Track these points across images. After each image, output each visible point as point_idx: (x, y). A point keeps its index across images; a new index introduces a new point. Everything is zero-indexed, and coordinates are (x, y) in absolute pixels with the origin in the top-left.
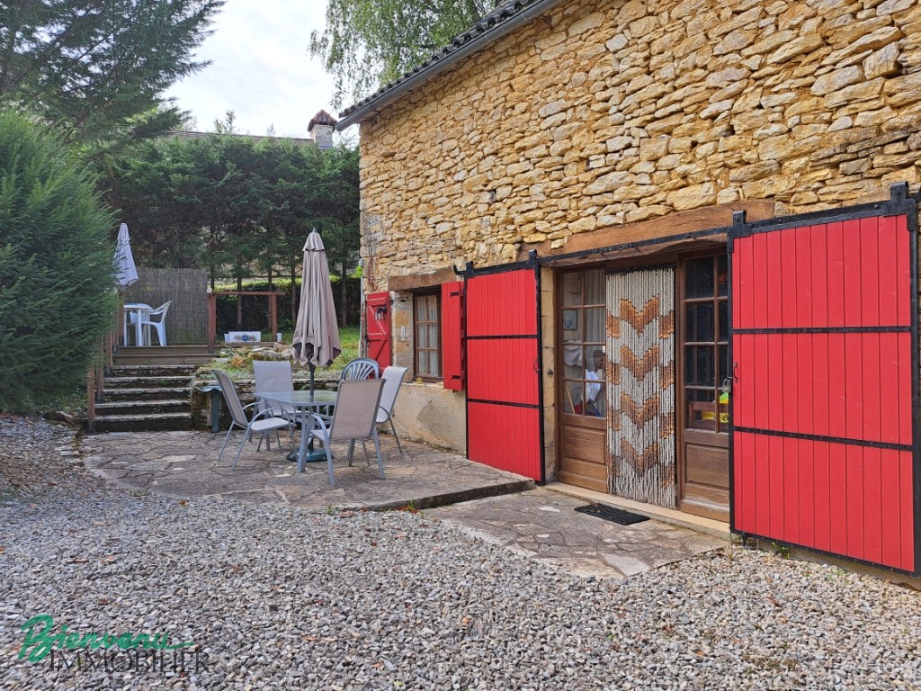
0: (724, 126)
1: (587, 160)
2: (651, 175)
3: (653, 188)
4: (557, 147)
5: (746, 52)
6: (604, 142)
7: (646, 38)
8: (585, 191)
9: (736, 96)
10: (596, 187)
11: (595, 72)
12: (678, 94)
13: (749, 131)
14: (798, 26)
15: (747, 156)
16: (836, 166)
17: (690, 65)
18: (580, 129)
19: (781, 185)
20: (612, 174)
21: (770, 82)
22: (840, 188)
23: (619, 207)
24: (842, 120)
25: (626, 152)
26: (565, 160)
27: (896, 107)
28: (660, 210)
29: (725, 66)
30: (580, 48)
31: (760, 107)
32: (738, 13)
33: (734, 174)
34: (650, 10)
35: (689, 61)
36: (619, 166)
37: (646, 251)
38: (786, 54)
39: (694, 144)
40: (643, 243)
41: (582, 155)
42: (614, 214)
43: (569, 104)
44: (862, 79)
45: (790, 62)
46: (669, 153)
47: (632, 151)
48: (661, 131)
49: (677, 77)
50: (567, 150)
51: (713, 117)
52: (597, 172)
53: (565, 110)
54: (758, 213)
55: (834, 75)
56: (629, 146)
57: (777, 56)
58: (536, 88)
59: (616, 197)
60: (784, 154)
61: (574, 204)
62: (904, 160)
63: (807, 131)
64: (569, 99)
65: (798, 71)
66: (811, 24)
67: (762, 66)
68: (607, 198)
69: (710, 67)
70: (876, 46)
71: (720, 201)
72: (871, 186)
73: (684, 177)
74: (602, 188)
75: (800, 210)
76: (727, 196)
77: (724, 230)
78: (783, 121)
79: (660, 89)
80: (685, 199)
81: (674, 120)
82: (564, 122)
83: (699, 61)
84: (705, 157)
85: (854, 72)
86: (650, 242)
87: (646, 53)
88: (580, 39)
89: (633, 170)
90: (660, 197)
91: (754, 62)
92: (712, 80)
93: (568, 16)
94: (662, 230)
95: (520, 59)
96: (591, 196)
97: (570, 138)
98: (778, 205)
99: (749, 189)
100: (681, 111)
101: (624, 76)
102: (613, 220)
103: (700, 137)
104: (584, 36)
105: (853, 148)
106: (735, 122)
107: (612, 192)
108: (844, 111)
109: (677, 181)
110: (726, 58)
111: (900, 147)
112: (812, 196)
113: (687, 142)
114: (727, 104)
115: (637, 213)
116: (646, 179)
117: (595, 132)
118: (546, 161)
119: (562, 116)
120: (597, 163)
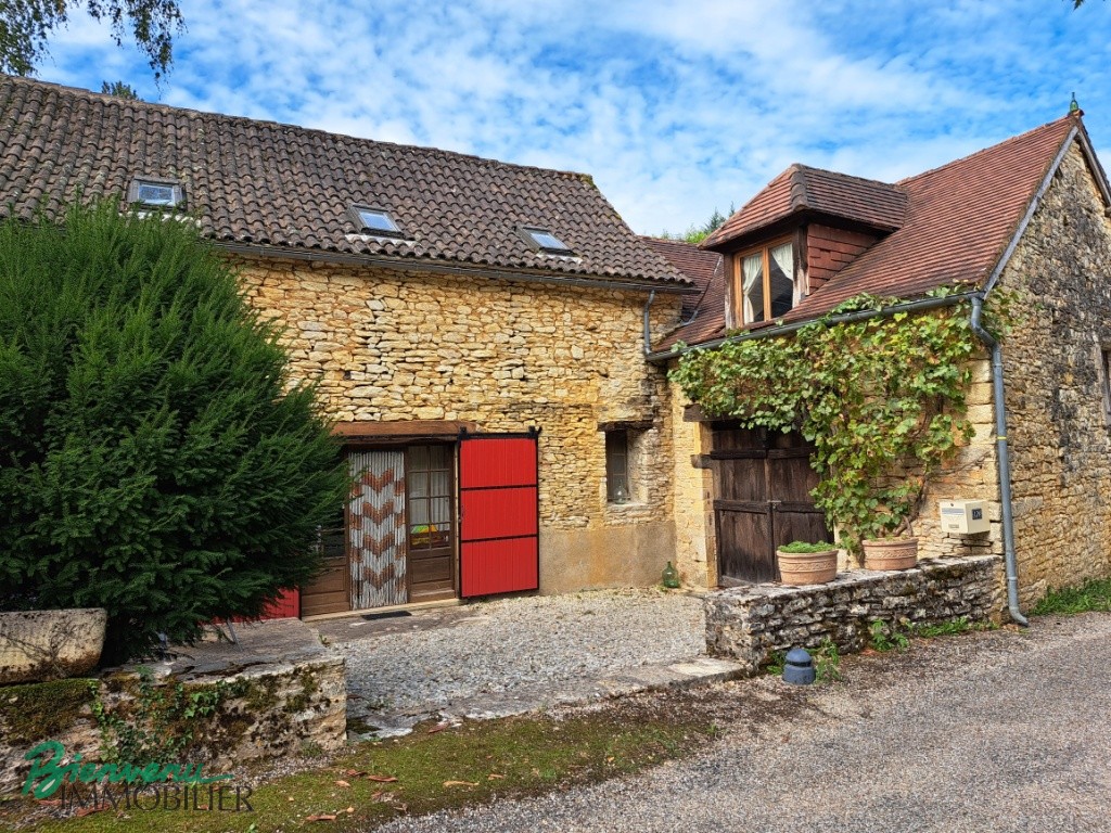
0: (449, 380)
1: (348, 373)
2: (402, 395)
3: (404, 403)
4: (316, 355)
5: (462, 345)
6: (364, 364)
7: (399, 312)
8: (346, 393)
9: (455, 365)
10: (355, 392)
11: (354, 316)
12: (420, 353)
13: (462, 386)
14: (485, 344)
15: (463, 398)
16: (505, 413)
17: (428, 339)
18: (341, 349)
19: (480, 417)
20: (371, 387)
21: (473, 364)
22: (509, 424)
23: (376, 410)
24: (504, 393)
25: (383, 376)
26: (325, 367)
27: (523, 393)
28: (409, 417)
29: (449, 348)
30: (343, 295)
31: (468, 375)
32: (455, 323)
33: (454, 406)
34: (401, 296)
35: (429, 337)
36: (376, 383)
37: (396, 441)
38: (482, 355)
39: (431, 384)
40: (396, 436)
41: (343, 367)
42: (372, 414)
43: (332, 329)
44: (511, 378)
45: (483, 359)
46: (413, 384)
47: (388, 377)
48: (409, 371)
49: (419, 343)
50: (327, 361)
51: (442, 373)
52: (358, 383)
53: (326, 332)
54: (470, 430)
55: (503, 372)
56: (386, 373)
57: (478, 354)
58: (293, 304)
59: (374, 402)
60: (481, 401)
61: (334, 401)
62: (531, 417)
63: (491, 394)
64: (330, 325)
65: (486, 364)
66: (491, 346)
67: (469, 355)
68: (366, 402)
69: (441, 345)
70: (517, 366)
71: (447, 419)
72: (520, 425)
73: (425, 401)
74: (363, 395)
75: (491, 430)
76: (451, 416)
77: (456, 435)
78: (479, 386)
79: (409, 346)
80: (427, 414)
81: (418, 367)
82: (325, 340)
83: (435, 339)
84: (439, 393)
85: (508, 374)
86: (400, 436)
87: (397, 321)
88: (343, 288)
89: (388, 388)
90: (409, 409)
91: (466, 352)
92: (441, 352)
93: (331, 268)
94: (410, 430)
95: (274, 275)
96: (352, 398)
97: (330, 352)
98: (478, 426)
99: (462, 415)
100: (422, 363)
101: (381, 327)
102: (371, 418)
103: (436, 381)
104: (346, 288)
105: (514, 407)
106: (454, 378)
107: (370, 399)
108: (505, 390)
109: (419, 402)
110: (450, 344)
111: (529, 411)
112: (496, 425)
113: (428, 382)
114: (450, 368)
115: (390, 416)
116: (399, 397)
117: (354, 355)
118: (303, 363)
119: (324, 335)
120: (357, 377)
